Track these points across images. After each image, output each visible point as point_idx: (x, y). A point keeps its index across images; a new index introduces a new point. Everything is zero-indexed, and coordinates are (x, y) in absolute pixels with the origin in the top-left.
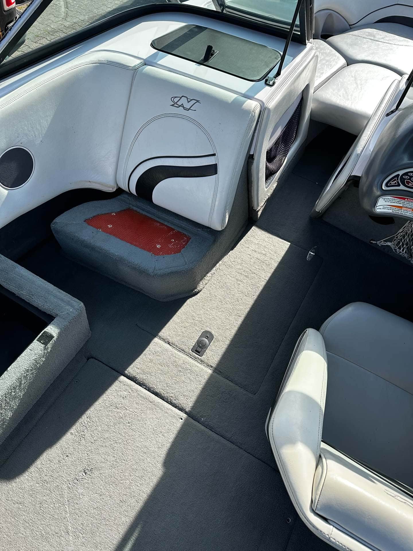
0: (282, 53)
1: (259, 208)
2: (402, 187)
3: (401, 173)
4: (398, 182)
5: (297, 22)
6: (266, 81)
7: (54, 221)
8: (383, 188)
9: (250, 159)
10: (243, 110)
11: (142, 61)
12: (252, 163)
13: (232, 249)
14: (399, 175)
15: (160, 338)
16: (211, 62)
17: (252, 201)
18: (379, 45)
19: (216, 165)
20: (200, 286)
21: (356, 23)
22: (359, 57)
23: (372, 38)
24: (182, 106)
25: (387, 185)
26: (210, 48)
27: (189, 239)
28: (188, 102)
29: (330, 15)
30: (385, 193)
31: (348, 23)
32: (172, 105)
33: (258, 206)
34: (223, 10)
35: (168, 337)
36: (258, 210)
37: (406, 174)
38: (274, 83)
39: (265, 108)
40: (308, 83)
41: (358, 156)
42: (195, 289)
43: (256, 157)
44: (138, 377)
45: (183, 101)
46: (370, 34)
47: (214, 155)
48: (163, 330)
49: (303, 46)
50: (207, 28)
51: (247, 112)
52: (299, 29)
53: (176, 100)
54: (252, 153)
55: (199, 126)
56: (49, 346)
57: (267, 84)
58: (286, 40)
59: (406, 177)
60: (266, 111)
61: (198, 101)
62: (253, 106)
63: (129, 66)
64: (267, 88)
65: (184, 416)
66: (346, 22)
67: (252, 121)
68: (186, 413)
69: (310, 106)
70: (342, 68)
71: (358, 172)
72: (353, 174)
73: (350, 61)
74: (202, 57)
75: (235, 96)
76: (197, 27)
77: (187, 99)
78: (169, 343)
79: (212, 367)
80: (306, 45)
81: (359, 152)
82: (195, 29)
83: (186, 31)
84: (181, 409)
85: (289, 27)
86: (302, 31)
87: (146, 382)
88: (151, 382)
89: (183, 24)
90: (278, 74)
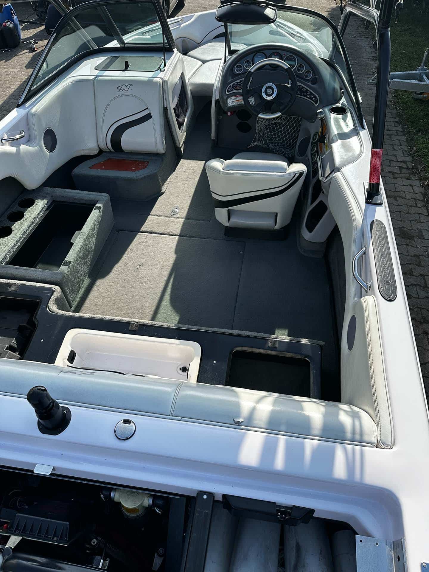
0: (163, 58)
1: (181, 146)
2: (234, 91)
3: (231, 84)
4: (232, 89)
5: (166, 41)
6: (160, 69)
7: (73, 171)
8: (227, 93)
9: (165, 110)
10: (154, 82)
11: (95, 76)
12: (167, 112)
13: (174, 171)
14: (230, 86)
15: (152, 215)
16: (129, 69)
17: (175, 141)
18: (218, 50)
19: (150, 113)
20: (163, 189)
21: (202, 41)
22: (208, 59)
23: (213, 47)
24: (124, 89)
25: (228, 92)
26: (126, 63)
27: (148, 162)
28: (126, 87)
29: (184, 40)
30: (229, 96)
31: (196, 43)
32: (119, 91)
33: (180, 144)
34: (125, 46)
35: (156, 214)
36: (180, 146)
37: (233, 84)
38: (164, 70)
39: (165, 81)
40: (182, 72)
41: (216, 90)
42: (161, 191)
43: (168, 108)
44: (148, 230)
45: (124, 87)
46: (211, 46)
47: (147, 108)
48: (152, 212)
49: (172, 53)
50: (119, 56)
51: (157, 83)
52: (168, 45)
53: (120, 88)
54: (165, 107)
55: (136, 97)
56: (101, 211)
57: (161, 71)
58: (163, 52)
59: (234, 86)
60: (165, 82)
61: (131, 85)
62: (158, 80)
63: (90, 80)
64: (162, 72)
65: (178, 237)
66: (194, 43)
67: (160, 87)
68: (178, 236)
69: (189, 89)
70: (201, 66)
71: (218, 97)
72: (216, 99)
73: (204, 62)
74: (124, 68)
75: (148, 78)
76: (114, 57)
77: (126, 85)
78: (157, 216)
79: (184, 218)
80: (174, 51)
81: (215, 89)
82: (113, 58)
83: (109, 60)
84: (176, 235)
85: (162, 45)
86: (170, 45)
87: (153, 231)
88: (155, 230)
89: (107, 57)
90: (165, 66)
